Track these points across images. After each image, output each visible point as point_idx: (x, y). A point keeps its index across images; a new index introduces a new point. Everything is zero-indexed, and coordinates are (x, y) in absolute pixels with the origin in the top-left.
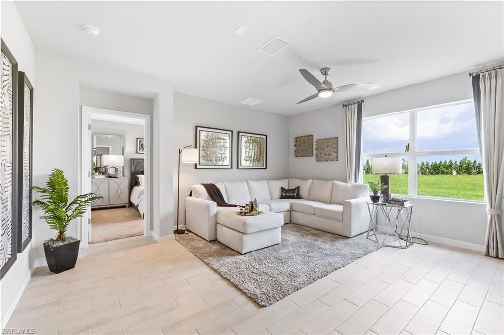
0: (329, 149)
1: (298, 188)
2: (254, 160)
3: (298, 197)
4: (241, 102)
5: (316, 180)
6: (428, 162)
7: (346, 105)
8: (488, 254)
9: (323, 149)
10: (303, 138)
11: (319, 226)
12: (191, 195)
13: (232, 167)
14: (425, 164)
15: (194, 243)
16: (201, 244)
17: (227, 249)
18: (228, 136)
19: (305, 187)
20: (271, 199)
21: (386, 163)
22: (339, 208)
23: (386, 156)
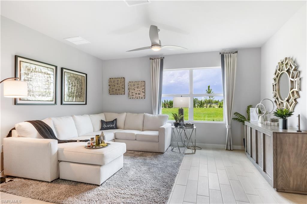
0: (139, 89)
1: (116, 120)
2: (76, 96)
3: (116, 128)
4: (66, 39)
5: (129, 114)
6: (167, 100)
7: (152, 58)
8: (227, 150)
9: (134, 90)
10: (117, 79)
11: (140, 148)
12: (10, 135)
13: (56, 103)
14: (166, 101)
15: (31, 189)
16: (43, 187)
17: (79, 185)
18: (51, 71)
19: (121, 119)
20: (94, 132)
21: (181, 101)
22: (155, 133)
23: (182, 96)
